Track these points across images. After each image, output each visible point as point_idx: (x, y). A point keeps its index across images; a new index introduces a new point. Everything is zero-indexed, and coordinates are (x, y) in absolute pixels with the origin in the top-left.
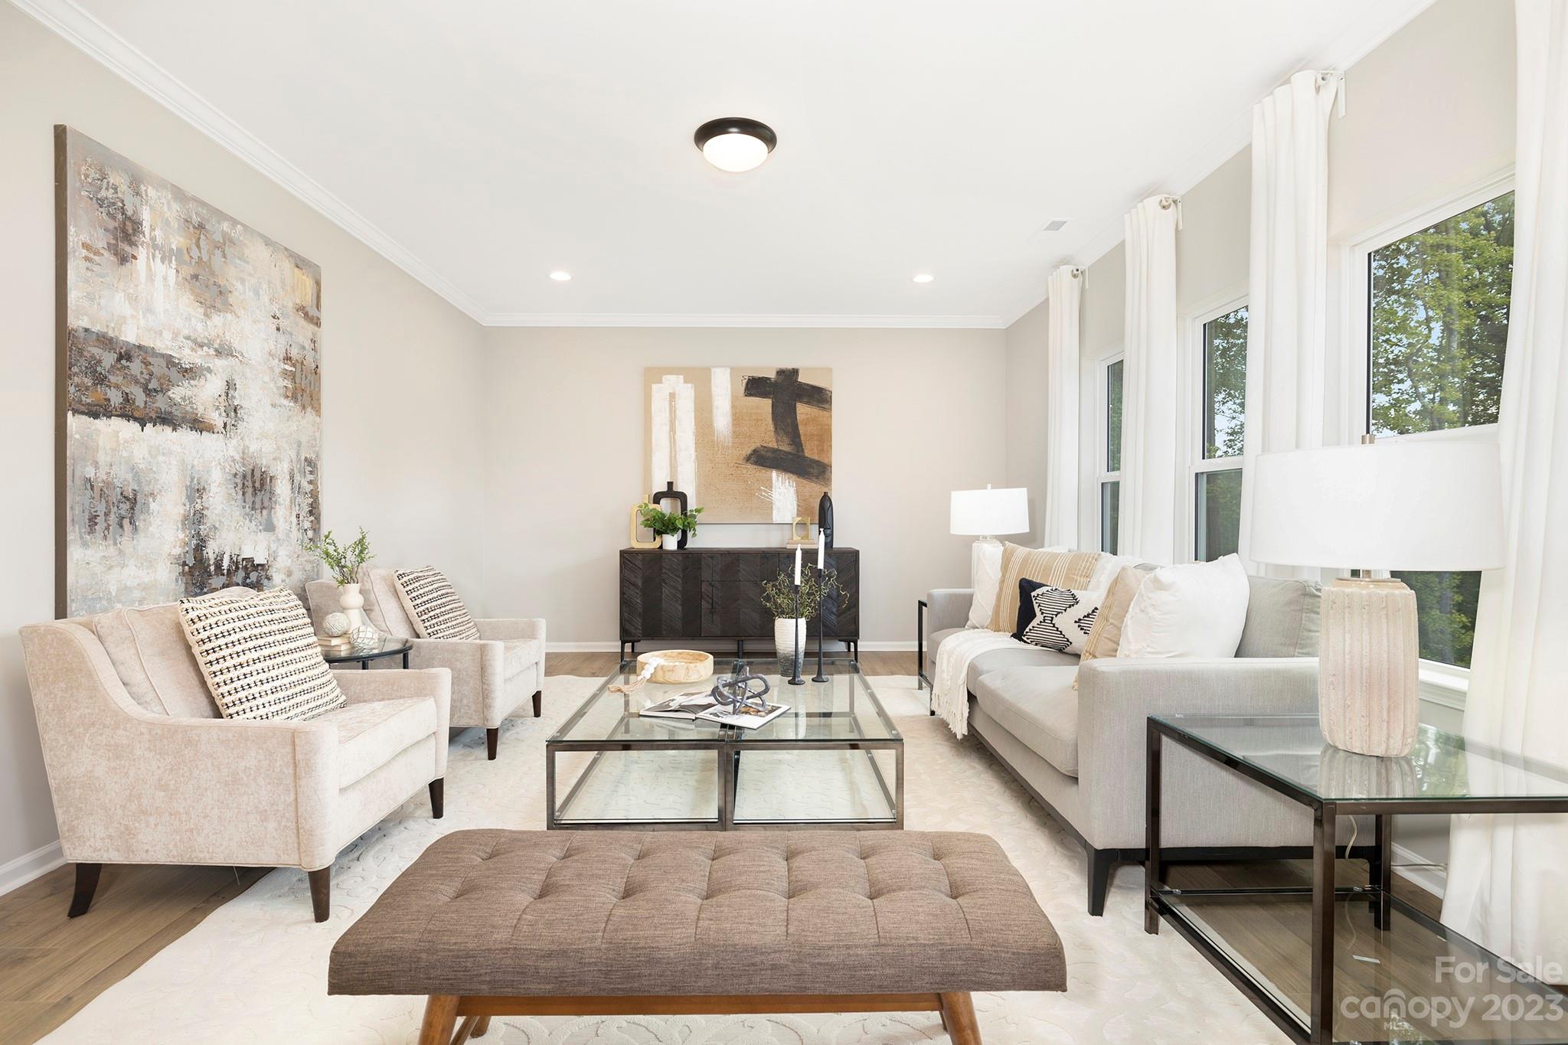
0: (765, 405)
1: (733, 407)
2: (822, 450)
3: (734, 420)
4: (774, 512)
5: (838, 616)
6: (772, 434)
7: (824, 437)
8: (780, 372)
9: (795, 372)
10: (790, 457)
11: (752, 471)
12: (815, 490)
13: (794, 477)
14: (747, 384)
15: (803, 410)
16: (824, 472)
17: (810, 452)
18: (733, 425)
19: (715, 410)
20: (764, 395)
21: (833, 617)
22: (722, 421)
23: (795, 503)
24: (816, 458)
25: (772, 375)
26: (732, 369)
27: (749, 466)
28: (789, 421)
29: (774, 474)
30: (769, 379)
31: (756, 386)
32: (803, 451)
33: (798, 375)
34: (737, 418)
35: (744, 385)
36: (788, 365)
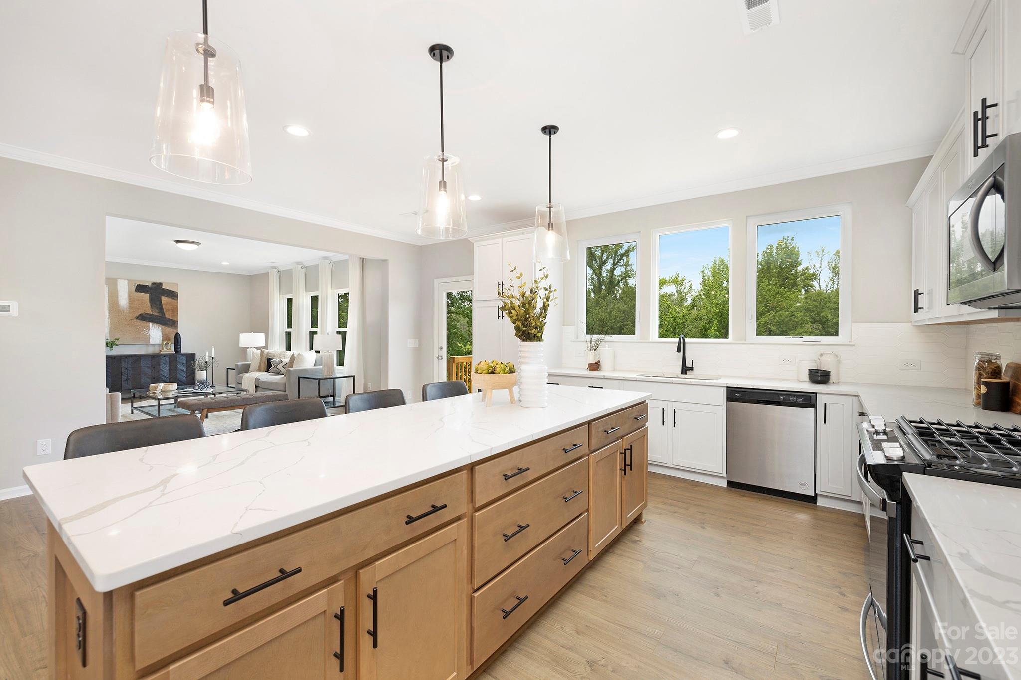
0: (147, 296)
1: (129, 296)
2: (174, 316)
3: (129, 302)
4: (151, 340)
5: (186, 377)
6: (150, 308)
7: (175, 310)
8: (153, 284)
9: (161, 284)
10: (159, 318)
11: (139, 322)
12: (171, 332)
13: (160, 326)
14: (137, 287)
15: (164, 299)
16: (174, 324)
17: (168, 315)
18: (129, 304)
19: (119, 297)
20: (145, 292)
21: (185, 378)
22: (123, 301)
23: (161, 336)
24: (171, 318)
25: (150, 285)
26: (128, 280)
27: (138, 321)
28: (158, 303)
29: (151, 324)
30: (148, 286)
31: (140, 288)
32: (165, 315)
33: (162, 285)
34: (131, 300)
35: (135, 288)
36: (158, 281)
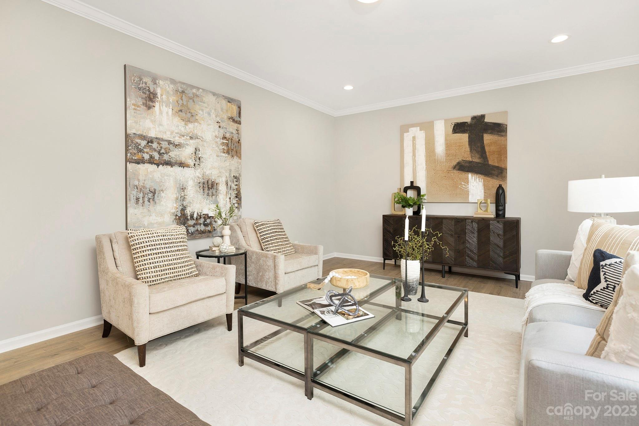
0: (464, 137)
1: (446, 140)
2: (501, 160)
3: (446, 147)
4: (470, 197)
5: (504, 258)
6: (469, 153)
7: (502, 152)
8: (474, 118)
9: (483, 116)
10: (480, 165)
11: (457, 174)
12: (495, 183)
13: (482, 176)
14: (454, 127)
15: (487, 138)
16: (501, 173)
17: (493, 161)
18: (446, 150)
19: (436, 143)
20: (463, 132)
21: (501, 259)
22: (440, 148)
23: (483, 191)
24: (497, 165)
25: (469, 120)
26: (445, 120)
27: (455, 171)
28: (479, 145)
29: (470, 175)
30: (466, 122)
31: (459, 128)
32: (488, 161)
33: (484, 118)
34: (448, 146)
35: (452, 127)
36: (478, 113)
